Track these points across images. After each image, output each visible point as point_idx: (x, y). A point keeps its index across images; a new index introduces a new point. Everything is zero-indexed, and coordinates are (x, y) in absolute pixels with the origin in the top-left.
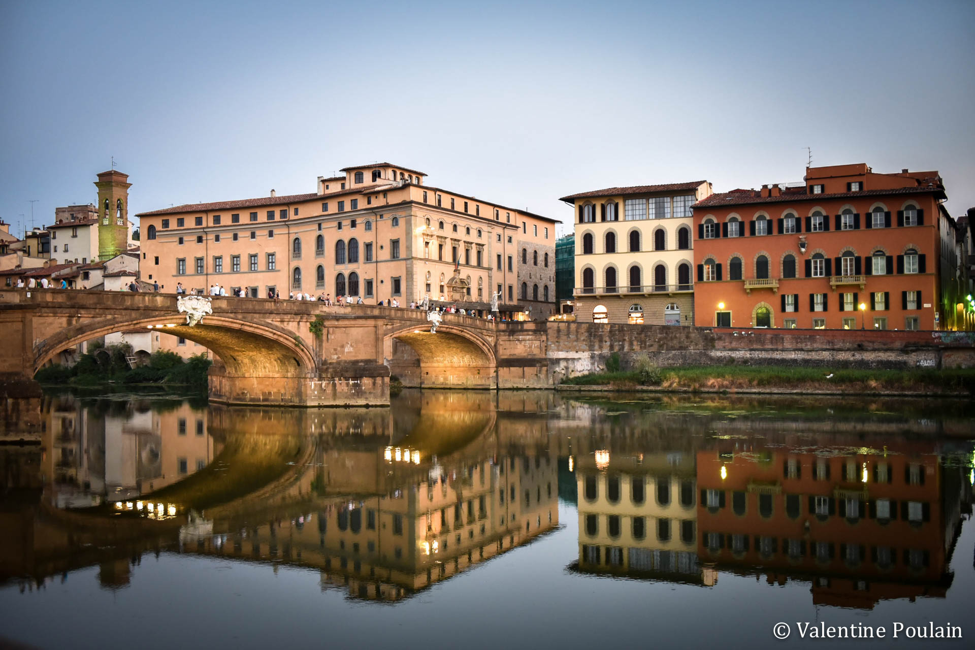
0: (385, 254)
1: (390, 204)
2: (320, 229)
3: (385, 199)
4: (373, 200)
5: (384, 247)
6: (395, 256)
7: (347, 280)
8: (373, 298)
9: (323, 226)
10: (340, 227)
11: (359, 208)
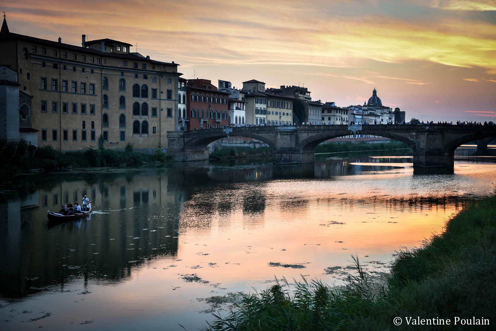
0: (164, 96)
1: (166, 71)
2: (122, 75)
3: (164, 69)
4: (156, 67)
5: (163, 93)
6: (169, 97)
7: (141, 106)
8: (157, 117)
9: (125, 74)
10: (136, 77)
11: (147, 69)
